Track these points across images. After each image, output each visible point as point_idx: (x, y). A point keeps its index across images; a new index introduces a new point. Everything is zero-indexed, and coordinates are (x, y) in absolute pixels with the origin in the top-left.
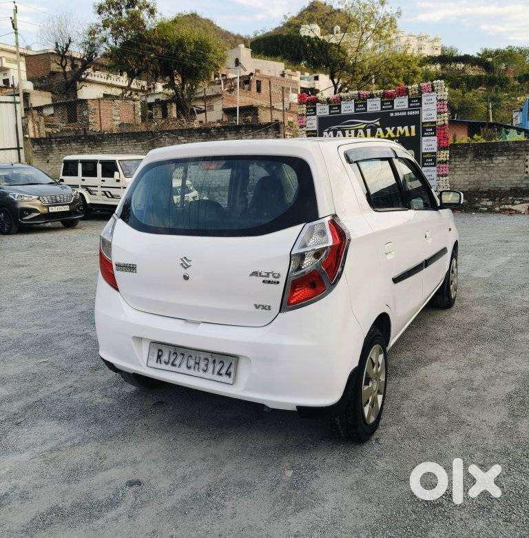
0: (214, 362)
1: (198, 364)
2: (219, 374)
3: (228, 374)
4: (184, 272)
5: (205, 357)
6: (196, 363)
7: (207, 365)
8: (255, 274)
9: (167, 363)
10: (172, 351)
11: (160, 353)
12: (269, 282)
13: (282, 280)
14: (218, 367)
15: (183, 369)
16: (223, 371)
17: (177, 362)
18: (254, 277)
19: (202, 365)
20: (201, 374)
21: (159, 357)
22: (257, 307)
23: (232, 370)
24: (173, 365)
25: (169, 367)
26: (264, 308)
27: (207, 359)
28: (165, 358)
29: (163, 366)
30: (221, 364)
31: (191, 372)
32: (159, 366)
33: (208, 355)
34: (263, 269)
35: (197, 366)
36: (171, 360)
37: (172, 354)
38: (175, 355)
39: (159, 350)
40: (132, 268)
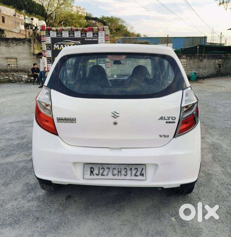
0: (131, 169)
1: (120, 172)
2: (136, 175)
3: (143, 175)
4: (114, 120)
5: (124, 167)
6: (119, 172)
7: (126, 172)
8: (161, 118)
9: (98, 175)
10: (101, 168)
11: (92, 170)
12: (170, 122)
13: (177, 121)
14: (134, 172)
15: (110, 176)
16: (138, 174)
17: (105, 173)
18: (161, 120)
19: (123, 172)
20: (123, 177)
21: (92, 172)
22: (160, 136)
23: (144, 172)
24: (102, 175)
25: (100, 177)
26: (165, 136)
27: (125, 168)
28: (96, 172)
29: (96, 177)
30: (136, 170)
31: (116, 177)
32: (92, 177)
33: (126, 167)
34: (166, 115)
35: (120, 173)
36: (101, 173)
37: (100, 169)
38: (103, 169)
39: (91, 168)
40: (73, 120)
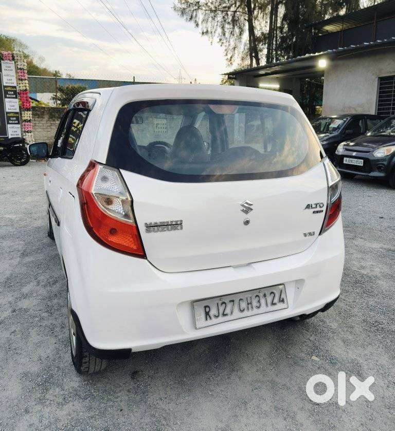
0: (265, 295)
1: (251, 303)
2: (273, 304)
3: (283, 301)
4: (245, 217)
5: (255, 295)
6: (248, 304)
7: (259, 301)
8: (308, 207)
9: (217, 317)
10: (220, 302)
11: (207, 310)
12: (317, 212)
13: (324, 209)
14: (269, 299)
15: (237, 313)
16: (276, 300)
17: (228, 311)
19: (255, 303)
20: (256, 311)
21: (207, 314)
22: (305, 235)
23: (283, 296)
24: (224, 315)
25: (221, 319)
26: (310, 234)
27: (257, 296)
28: (213, 312)
29: (214, 321)
30: (272, 295)
31: (246, 313)
32: (209, 322)
33: (257, 293)
34: (312, 202)
35: (250, 306)
36: (221, 312)
37: (220, 305)
38: (224, 305)
39: (205, 307)
40: (176, 225)
